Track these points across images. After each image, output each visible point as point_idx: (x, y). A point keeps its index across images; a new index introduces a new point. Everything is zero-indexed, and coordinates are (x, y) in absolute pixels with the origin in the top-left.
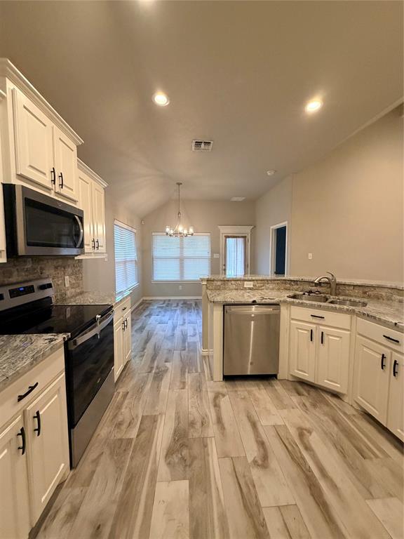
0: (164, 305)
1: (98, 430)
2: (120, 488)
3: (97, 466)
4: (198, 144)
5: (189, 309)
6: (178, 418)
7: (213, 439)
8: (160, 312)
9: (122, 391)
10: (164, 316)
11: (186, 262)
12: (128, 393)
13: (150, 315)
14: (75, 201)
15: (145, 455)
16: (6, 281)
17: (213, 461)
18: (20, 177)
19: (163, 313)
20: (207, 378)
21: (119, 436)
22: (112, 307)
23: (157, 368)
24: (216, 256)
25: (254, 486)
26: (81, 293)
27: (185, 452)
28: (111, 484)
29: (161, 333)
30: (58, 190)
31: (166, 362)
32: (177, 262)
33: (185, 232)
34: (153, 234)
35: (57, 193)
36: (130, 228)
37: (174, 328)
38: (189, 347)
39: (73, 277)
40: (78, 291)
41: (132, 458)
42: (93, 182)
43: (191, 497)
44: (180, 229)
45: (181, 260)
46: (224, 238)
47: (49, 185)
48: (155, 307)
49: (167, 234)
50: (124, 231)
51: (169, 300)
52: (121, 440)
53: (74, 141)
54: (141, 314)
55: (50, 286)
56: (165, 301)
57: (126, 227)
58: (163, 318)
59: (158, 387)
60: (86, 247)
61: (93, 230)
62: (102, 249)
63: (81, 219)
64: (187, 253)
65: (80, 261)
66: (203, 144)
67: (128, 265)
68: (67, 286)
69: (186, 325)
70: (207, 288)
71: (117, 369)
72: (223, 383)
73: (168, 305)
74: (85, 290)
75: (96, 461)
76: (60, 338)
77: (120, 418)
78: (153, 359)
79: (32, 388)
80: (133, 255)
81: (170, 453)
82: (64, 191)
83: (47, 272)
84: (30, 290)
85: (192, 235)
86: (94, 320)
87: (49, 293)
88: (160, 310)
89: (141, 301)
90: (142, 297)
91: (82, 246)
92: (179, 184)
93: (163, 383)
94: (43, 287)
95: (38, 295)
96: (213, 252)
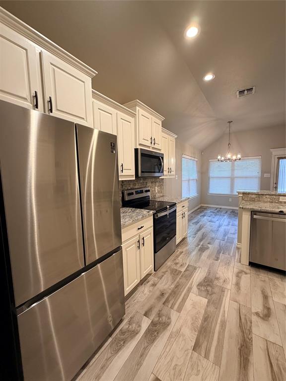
0: (216, 211)
1: (166, 262)
2: (173, 286)
3: (165, 274)
4: (241, 92)
5: (236, 216)
6: (209, 273)
7: (229, 291)
8: (211, 215)
9: (180, 250)
10: (214, 218)
11: (236, 181)
12: (182, 252)
13: (204, 216)
14: (160, 150)
15: (187, 280)
16: (135, 187)
17: (225, 300)
18: (140, 145)
19: (214, 216)
20: (236, 261)
21: (175, 268)
22: (176, 204)
23: (202, 245)
24: (266, 175)
25: (251, 323)
26: (163, 196)
27: (209, 288)
28: (169, 283)
29: (209, 227)
30: (153, 146)
31: (208, 244)
32: (229, 181)
33: (234, 158)
34: (210, 161)
35: (153, 148)
36: (193, 159)
37: (219, 226)
38: (227, 239)
39: (159, 187)
40: (161, 195)
41: (180, 279)
42: (169, 137)
43: (207, 306)
44: (229, 156)
45: (232, 179)
46: (277, 160)
47: (149, 145)
48: (209, 211)
49: (219, 160)
50: (189, 161)
51: (221, 208)
52: (177, 270)
53: (160, 119)
54: (198, 214)
55: (149, 191)
56: (217, 209)
57: (190, 158)
58: (213, 219)
59: (200, 255)
60: (164, 172)
61: (169, 162)
62: (174, 173)
63: (163, 158)
64: (237, 173)
65: (163, 179)
66: (246, 92)
67: (191, 182)
68: (156, 191)
69: (230, 226)
70: (243, 199)
71: (178, 238)
72: (249, 267)
73: (219, 211)
74: (164, 195)
75: (164, 273)
76: (152, 212)
77: (177, 261)
78: (201, 240)
79: (142, 227)
80: (195, 176)
81: (200, 285)
82: (156, 146)
83: (148, 184)
84: (142, 192)
85: (240, 159)
86: (166, 208)
87: (149, 194)
88: (212, 214)
89: (200, 206)
90: (200, 204)
91: (163, 172)
92: (230, 122)
93: (204, 254)
94: (147, 191)
95: (144, 195)
96: (263, 172)
